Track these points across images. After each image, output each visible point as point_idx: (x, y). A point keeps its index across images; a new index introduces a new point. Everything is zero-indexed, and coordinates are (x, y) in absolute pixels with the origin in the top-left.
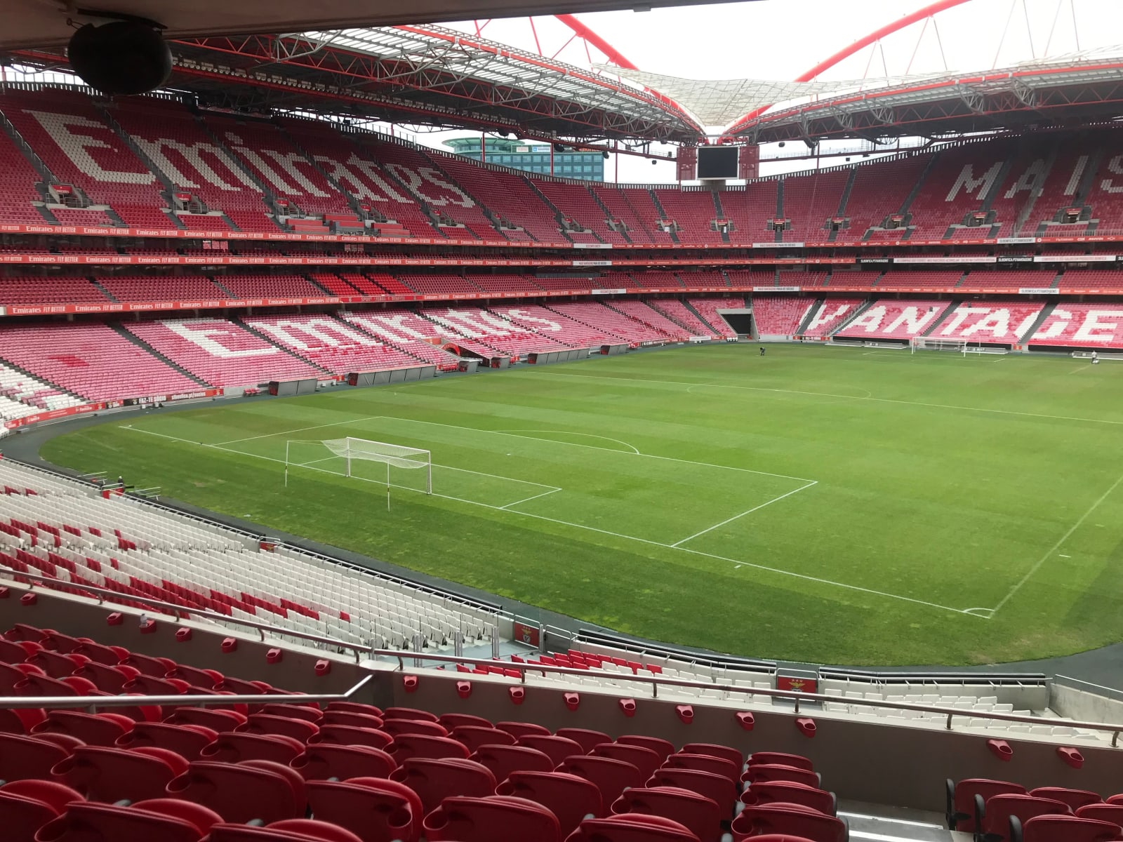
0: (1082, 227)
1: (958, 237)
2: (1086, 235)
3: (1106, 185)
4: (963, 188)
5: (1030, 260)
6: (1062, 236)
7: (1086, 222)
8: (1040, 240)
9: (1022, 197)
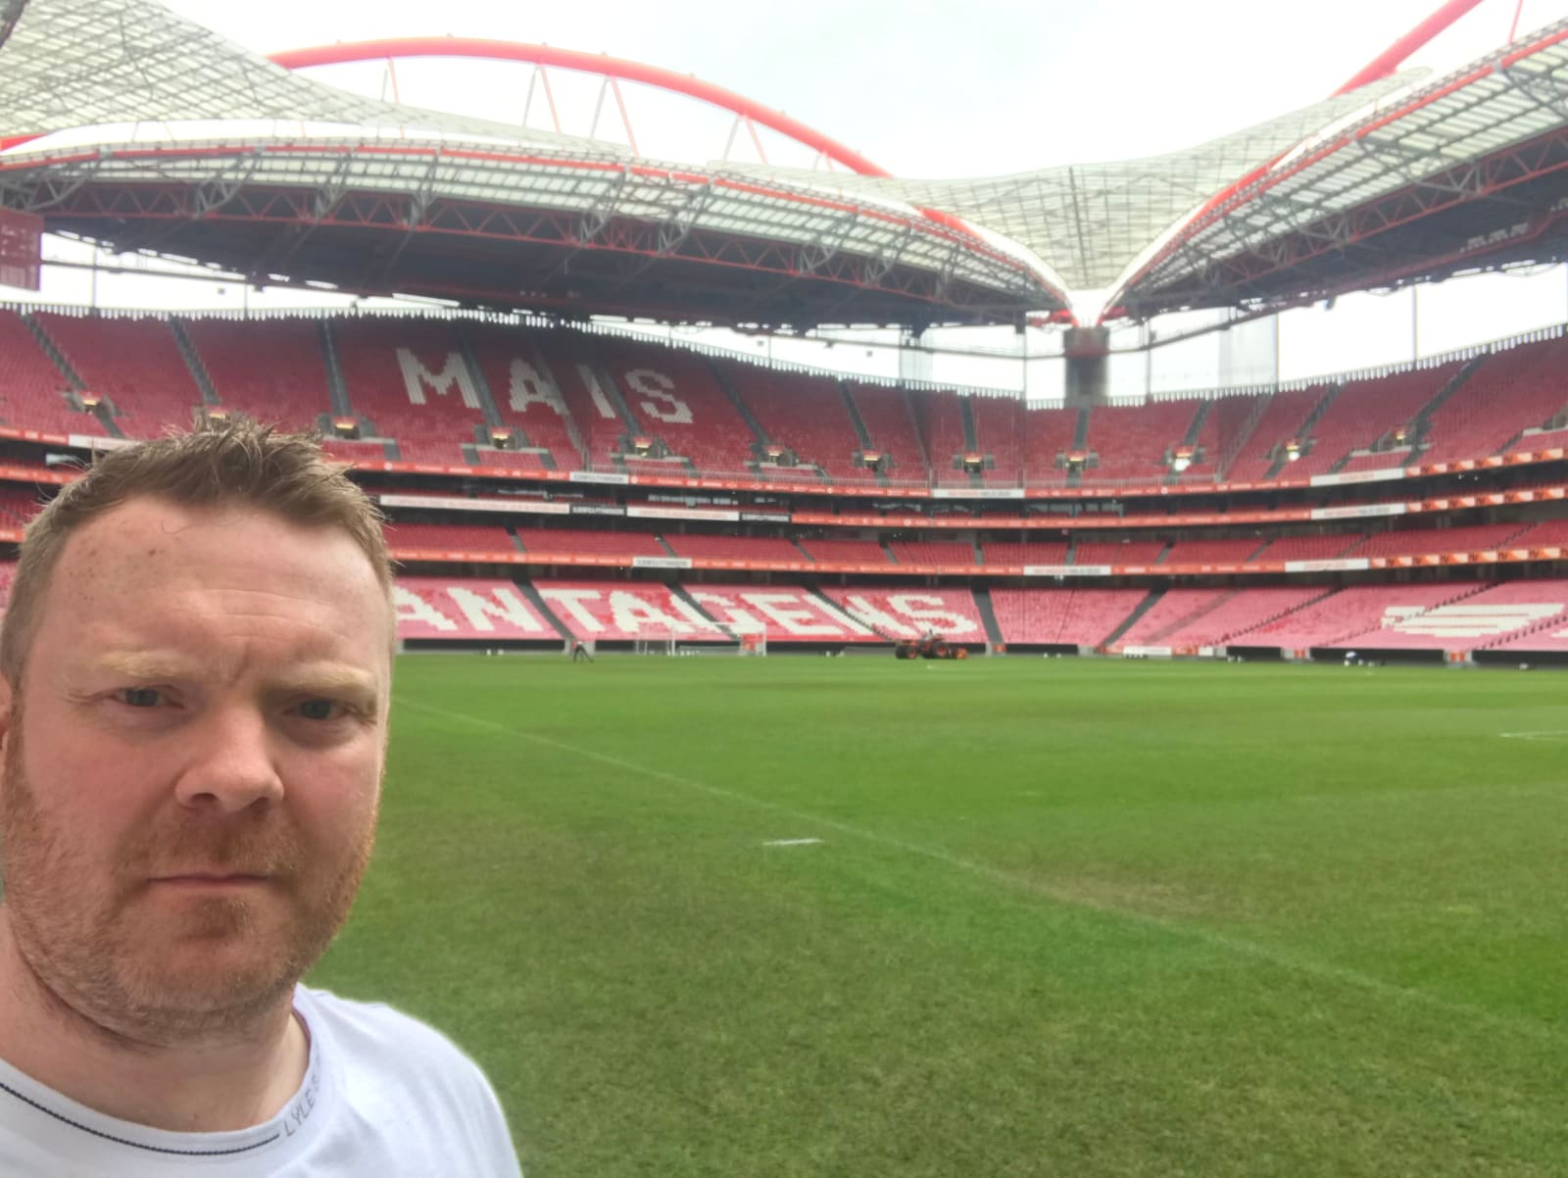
0: (677, 465)
1: (496, 465)
2: (698, 477)
3: (650, 409)
4: (429, 391)
5: (619, 512)
6: (664, 476)
7: (678, 459)
8: (635, 480)
9: (538, 413)
